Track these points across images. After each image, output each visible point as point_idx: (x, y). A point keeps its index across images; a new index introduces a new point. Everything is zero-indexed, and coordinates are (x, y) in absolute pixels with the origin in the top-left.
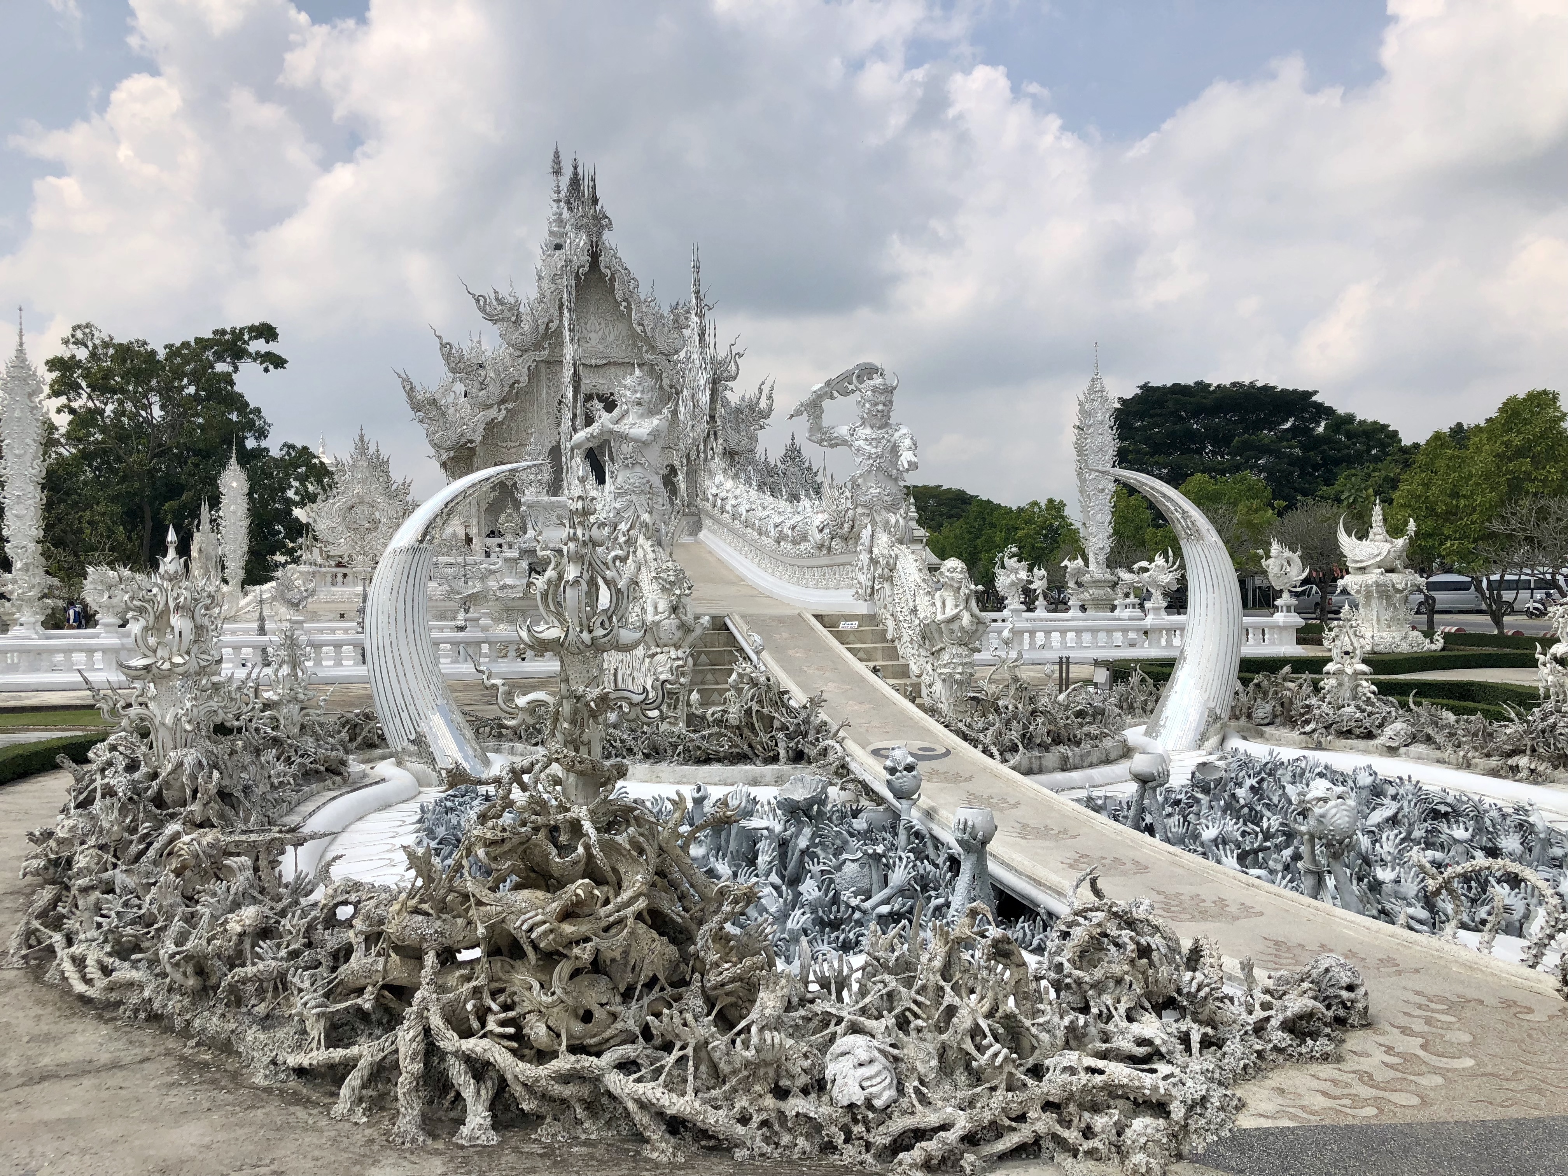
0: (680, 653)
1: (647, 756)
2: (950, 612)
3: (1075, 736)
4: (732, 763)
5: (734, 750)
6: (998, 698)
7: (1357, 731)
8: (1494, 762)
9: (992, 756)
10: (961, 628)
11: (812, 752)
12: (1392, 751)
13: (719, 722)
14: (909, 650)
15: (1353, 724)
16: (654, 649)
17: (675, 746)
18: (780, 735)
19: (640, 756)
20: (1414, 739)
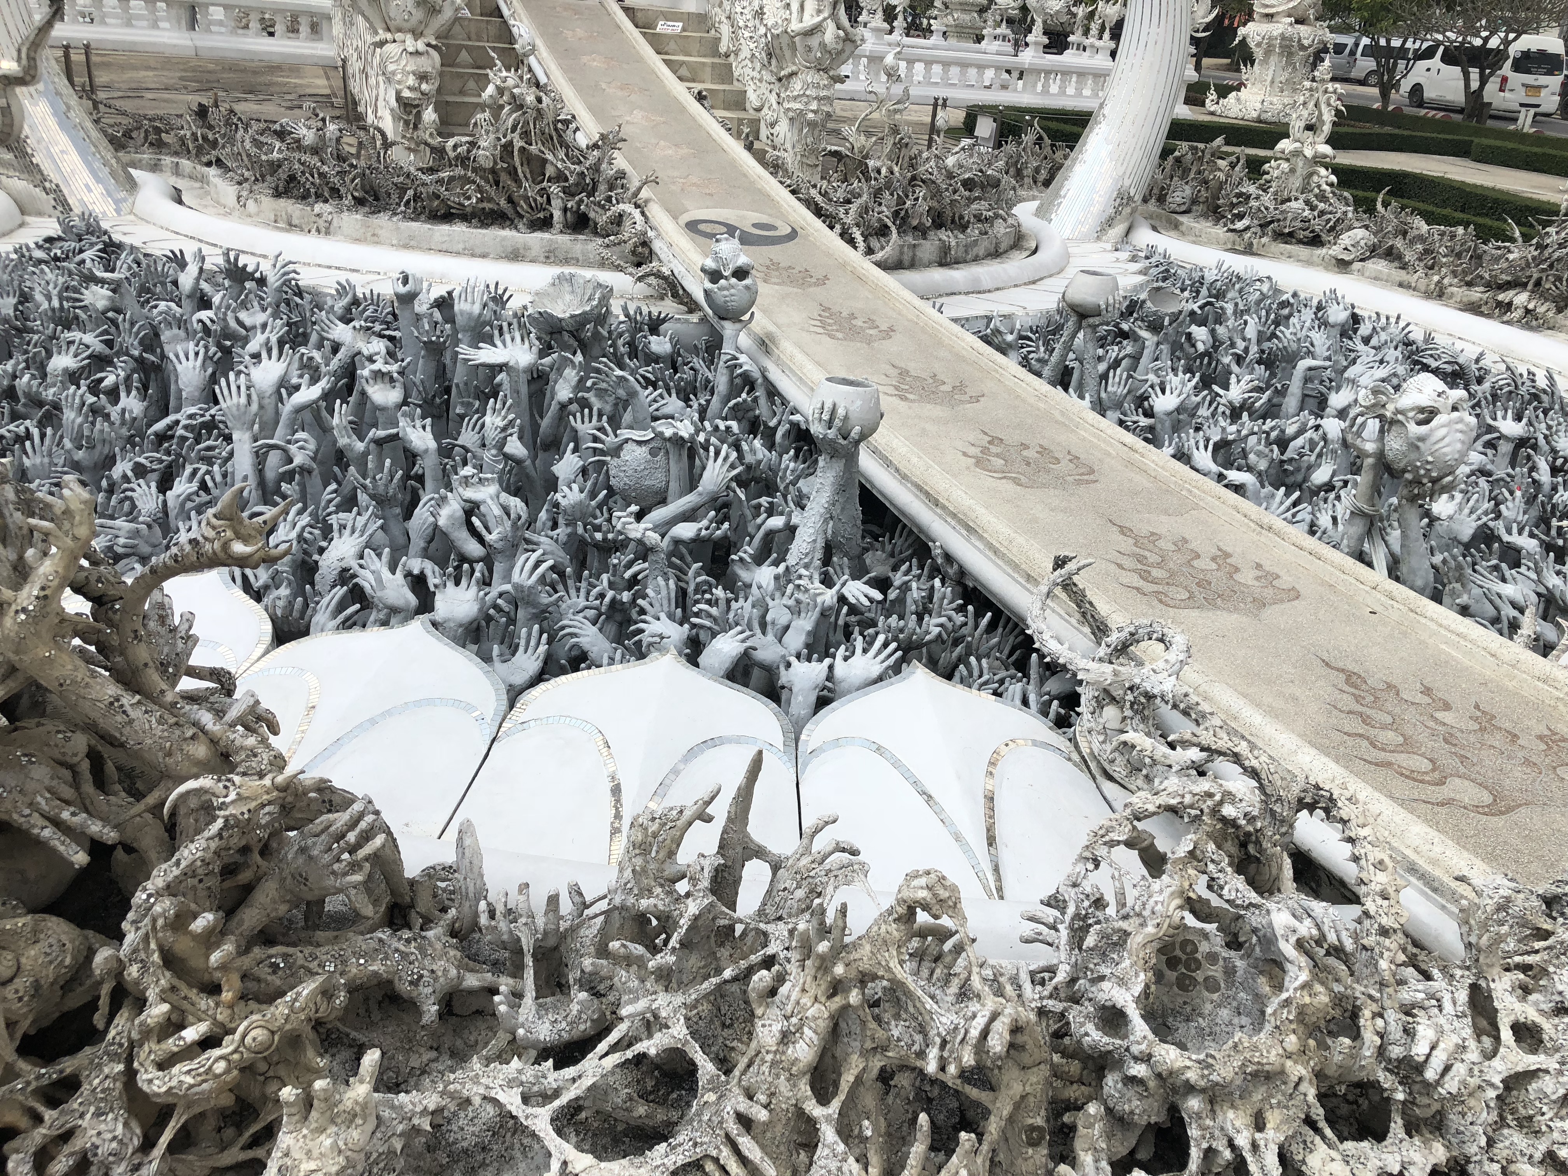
0: (420, 45)
1: (360, 202)
2: (810, 20)
3: (961, 217)
4: (484, 225)
5: (487, 205)
6: (866, 157)
7: (1301, 234)
8: (1477, 294)
9: (851, 242)
10: (823, 45)
11: (602, 219)
12: (1343, 265)
13: (463, 160)
14: (748, 71)
15: (1298, 224)
16: (383, 35)
17: (403, 190)
18: (554, 189)
19: (348, 201)
20: (1373, 252)
